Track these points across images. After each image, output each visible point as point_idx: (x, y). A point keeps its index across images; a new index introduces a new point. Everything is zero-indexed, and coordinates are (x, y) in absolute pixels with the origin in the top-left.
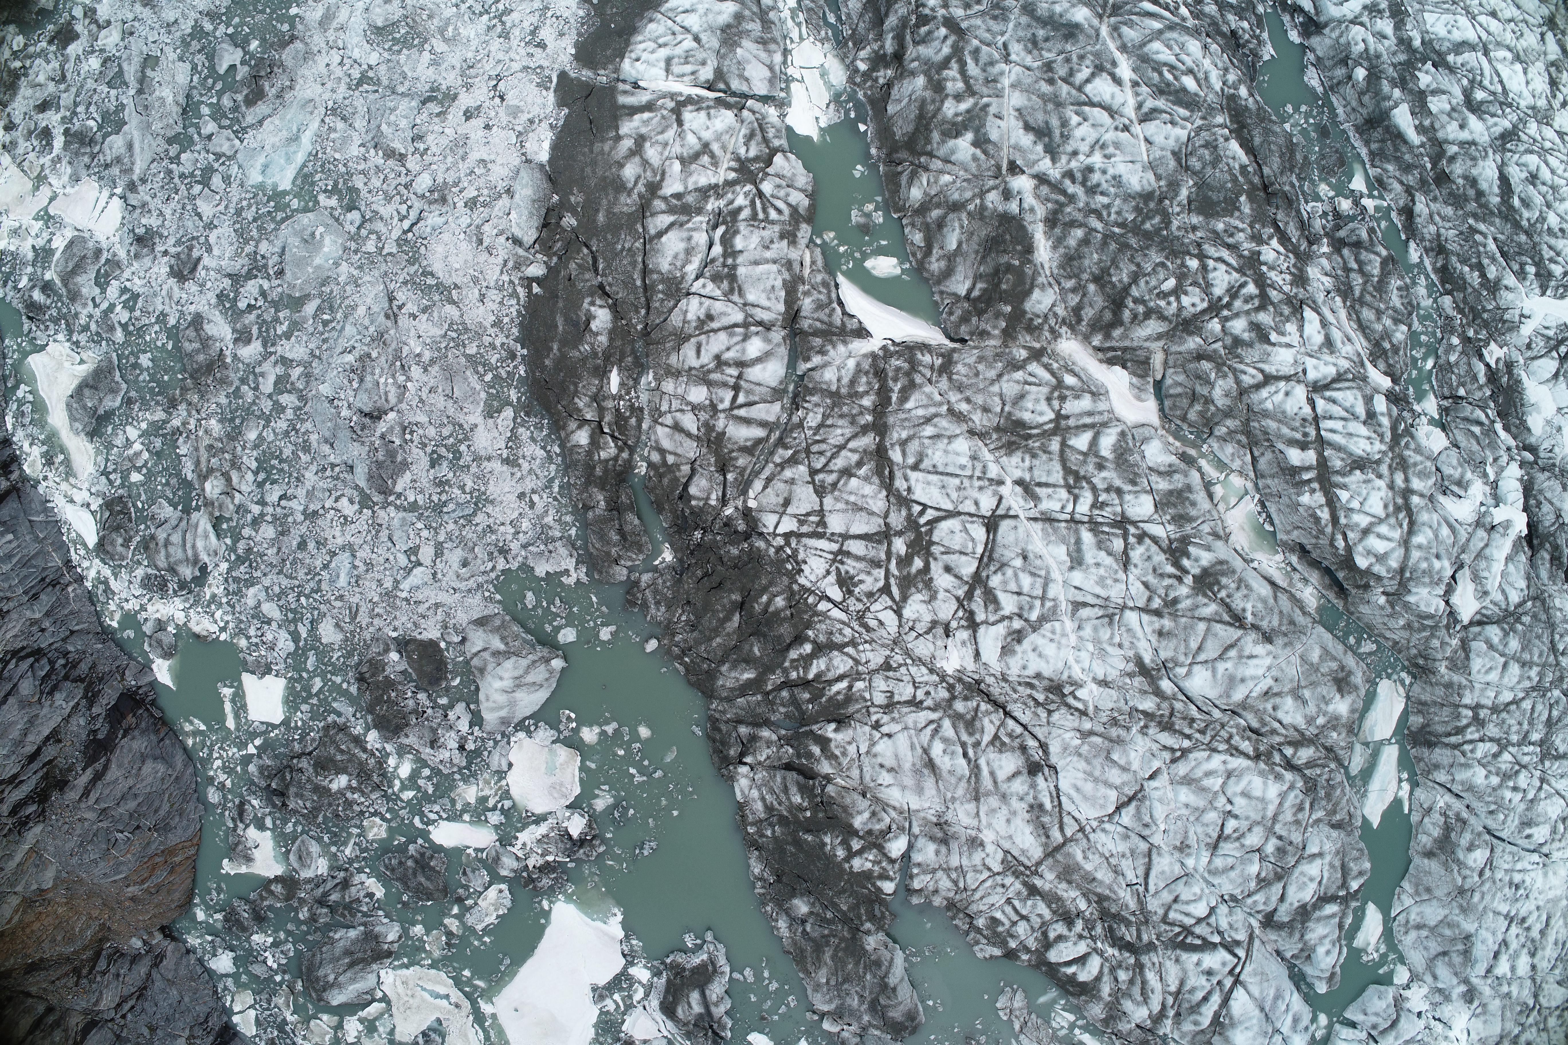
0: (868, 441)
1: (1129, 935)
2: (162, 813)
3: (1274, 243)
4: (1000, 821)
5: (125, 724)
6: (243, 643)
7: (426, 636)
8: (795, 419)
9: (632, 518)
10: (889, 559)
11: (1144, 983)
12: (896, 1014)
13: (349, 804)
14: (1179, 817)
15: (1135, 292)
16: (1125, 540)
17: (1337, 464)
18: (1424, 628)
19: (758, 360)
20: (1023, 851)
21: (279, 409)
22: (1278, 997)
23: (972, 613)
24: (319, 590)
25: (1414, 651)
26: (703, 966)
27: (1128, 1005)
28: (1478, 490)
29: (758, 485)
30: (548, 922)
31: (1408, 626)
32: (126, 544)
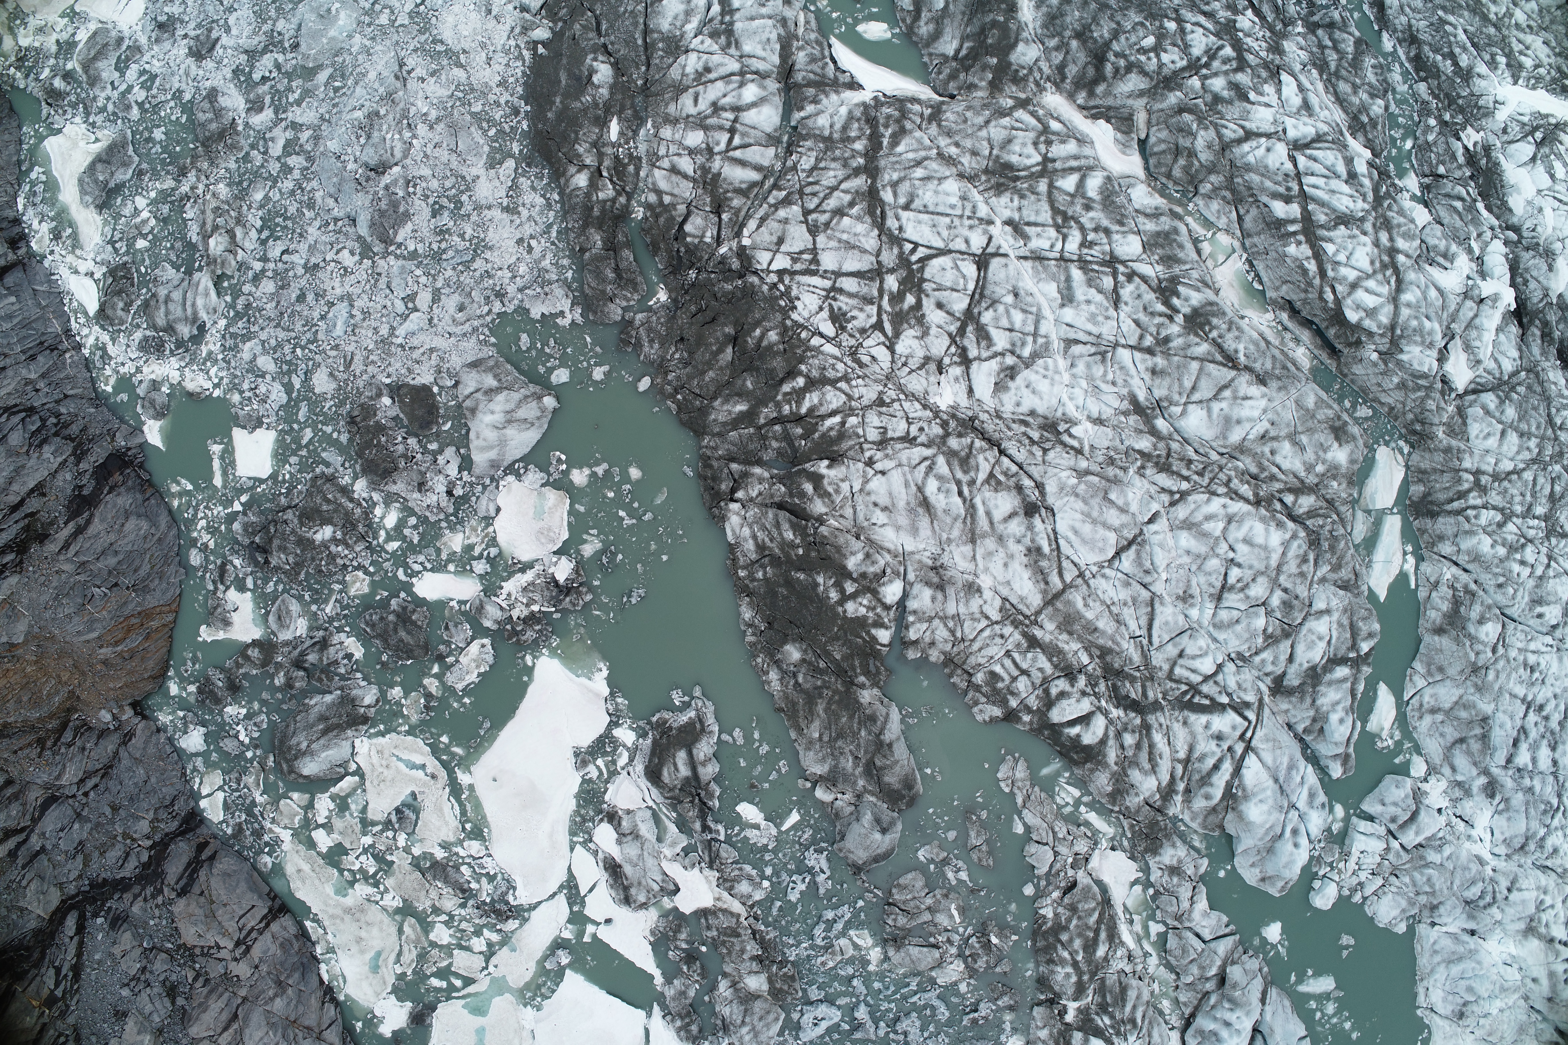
0: (860, 182)
1: (1134, 692)
2: (142, 573)
3: (1249, 12)
4: (996, 565)
5: (111, 481)
6: (236, 398)
7: (419, 381)
8: (789, 163)
9: (627, 254)
10: (881, 296)
11: (1152, 746)
12: (892, 779)
13: (332, 557)
14: (1180, 566)
15: (1116, 46)
16: (1115, 278)
17: (1321, 217)
18: (1419, 388)
19: (754, 105)
20: (1022, 599)
21: (287, 170)
22: (1291, 767)
23: (964, 350)
24: (315, 340)
25: (1410, 416)
26: (691, 724)
27: (1135, 775)
28: (1463, 264)
29: (752, 224)
30: (531, 679)
31: (1402, 386)
32: (126, 309)
